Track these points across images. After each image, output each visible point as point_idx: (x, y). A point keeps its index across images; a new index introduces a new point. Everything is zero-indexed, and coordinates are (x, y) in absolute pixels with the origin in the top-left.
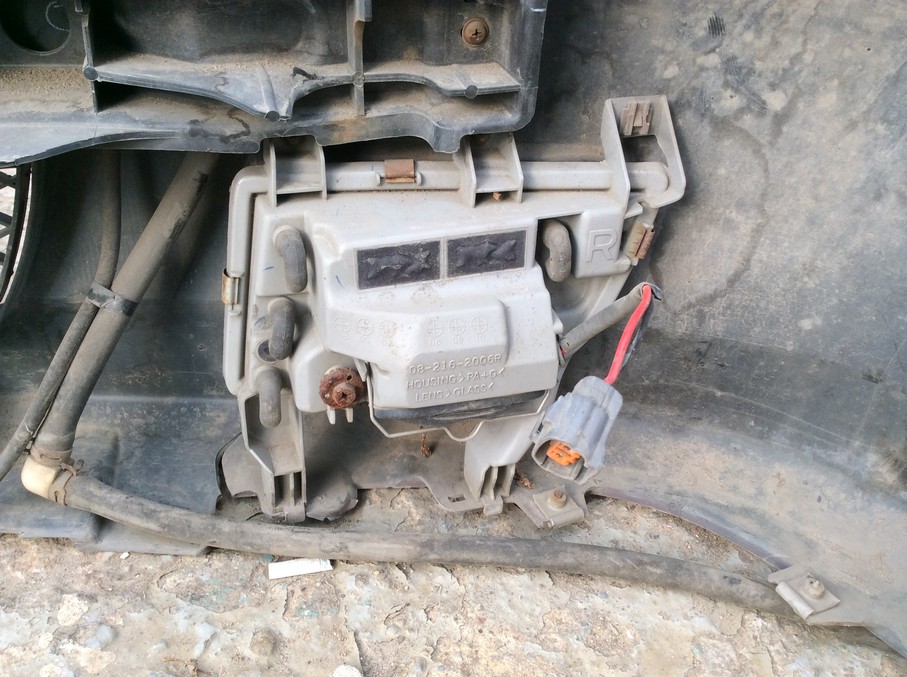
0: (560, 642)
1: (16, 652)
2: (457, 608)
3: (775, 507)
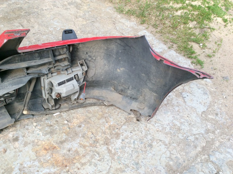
0: (85, 113)
1: (32, 129)
2: (74, 113)
3: (104, 95)
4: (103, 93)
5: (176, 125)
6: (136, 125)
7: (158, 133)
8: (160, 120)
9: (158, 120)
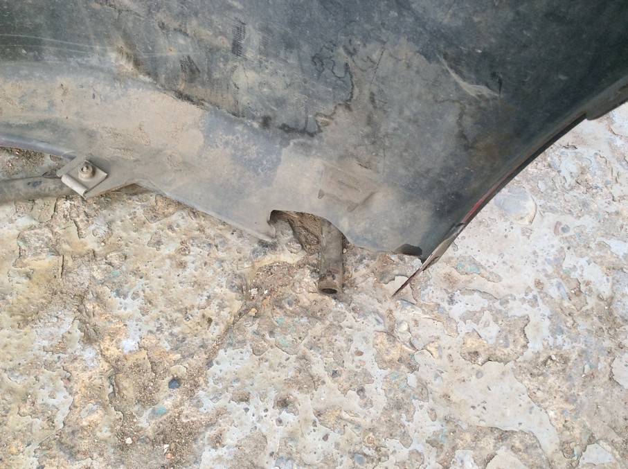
3: (65, 113)
4: (58, 95)
5: (583, 288)
6: (319, 328)
7: (479, 374)
8: (478, 266)
9: (468, 268)
